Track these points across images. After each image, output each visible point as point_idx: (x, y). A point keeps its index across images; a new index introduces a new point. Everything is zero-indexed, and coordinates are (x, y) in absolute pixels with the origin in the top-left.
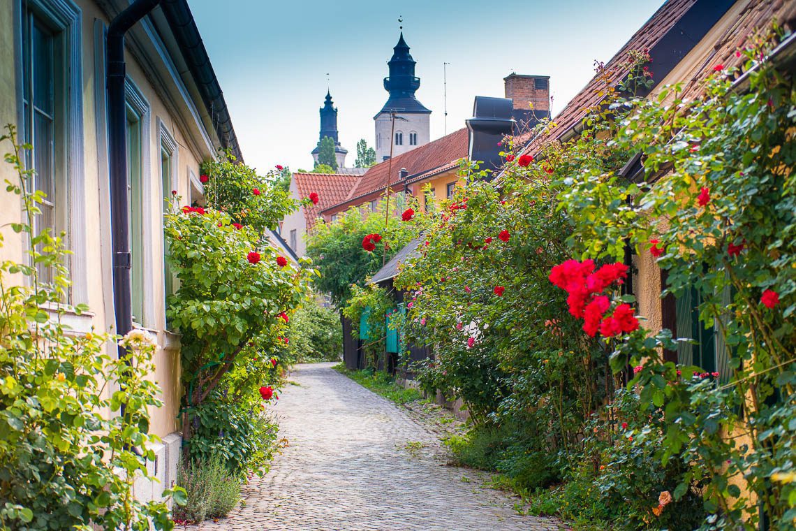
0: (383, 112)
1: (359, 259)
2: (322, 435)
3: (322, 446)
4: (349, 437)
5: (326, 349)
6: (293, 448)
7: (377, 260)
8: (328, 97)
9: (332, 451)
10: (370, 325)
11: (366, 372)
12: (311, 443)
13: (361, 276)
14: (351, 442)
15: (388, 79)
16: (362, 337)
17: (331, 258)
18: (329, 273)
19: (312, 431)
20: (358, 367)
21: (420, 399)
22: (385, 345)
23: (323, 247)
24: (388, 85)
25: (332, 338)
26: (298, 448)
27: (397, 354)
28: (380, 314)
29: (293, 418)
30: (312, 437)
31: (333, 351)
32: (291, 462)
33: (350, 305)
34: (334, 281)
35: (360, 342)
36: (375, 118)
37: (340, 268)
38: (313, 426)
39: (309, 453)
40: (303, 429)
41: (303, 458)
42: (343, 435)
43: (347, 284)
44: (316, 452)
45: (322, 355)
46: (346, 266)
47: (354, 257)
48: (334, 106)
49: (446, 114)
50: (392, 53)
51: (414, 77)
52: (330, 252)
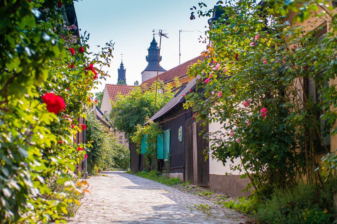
0: (145, 70)
1: (140, 113)
2: (124, 199)
3: (126, 206)
4: (145, 201)
5: (121, 164)
6: (102, 207)
7: (150, 113)
8: (122, 64)
9: (134, 210)
10: (148, 144)
11: (144, 172)
12: (116, 204)
13: (141, 122)
14: (149, 204)
15: (148, 57)
16: (143, 152)
17: (125, 112)
18: (125, 120)
19: (117, 197)
20: (139, 170)
21: (181, 183)
22: (157, 155)
23: (121, 106)
24: (148, 59)
25: (124, 159)
26: (105, 207)
27: (163, 160)
28: (154, 137)
29: (103, 190)
30: (116, 200)
31: (124, 165)
32: (98, 219)
33: (136, 135)
34: (127, 124)
35: (140, 156)
36: (142, 73)
37: (130, 118)
38: (116, 194)
39: (115, 211)
40: (109, 195)
41: (110, 215)
42: (141, 200)
43: (134, 126)
44: (120, 211)
45: (119, 167)
46: (133, 117)
47: (137, 112)
48: (124, 68)
49: (180, 55)
50: (150, 45)
51: (159, 56)
52: (125, 109)
